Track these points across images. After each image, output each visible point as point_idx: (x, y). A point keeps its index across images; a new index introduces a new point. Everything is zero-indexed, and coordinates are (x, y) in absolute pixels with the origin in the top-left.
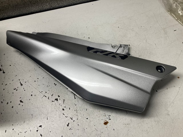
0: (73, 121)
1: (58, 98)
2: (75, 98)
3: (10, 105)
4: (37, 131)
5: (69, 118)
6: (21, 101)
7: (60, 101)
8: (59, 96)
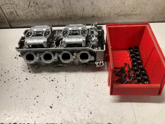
0: (62, 95)
1: (54, 80)
2: (66, 81)
3: (18, 80)
4: (35, 99)
5: (59, 93)
6: (26, 79)
7: (55, 82)
8: (55, 79)
